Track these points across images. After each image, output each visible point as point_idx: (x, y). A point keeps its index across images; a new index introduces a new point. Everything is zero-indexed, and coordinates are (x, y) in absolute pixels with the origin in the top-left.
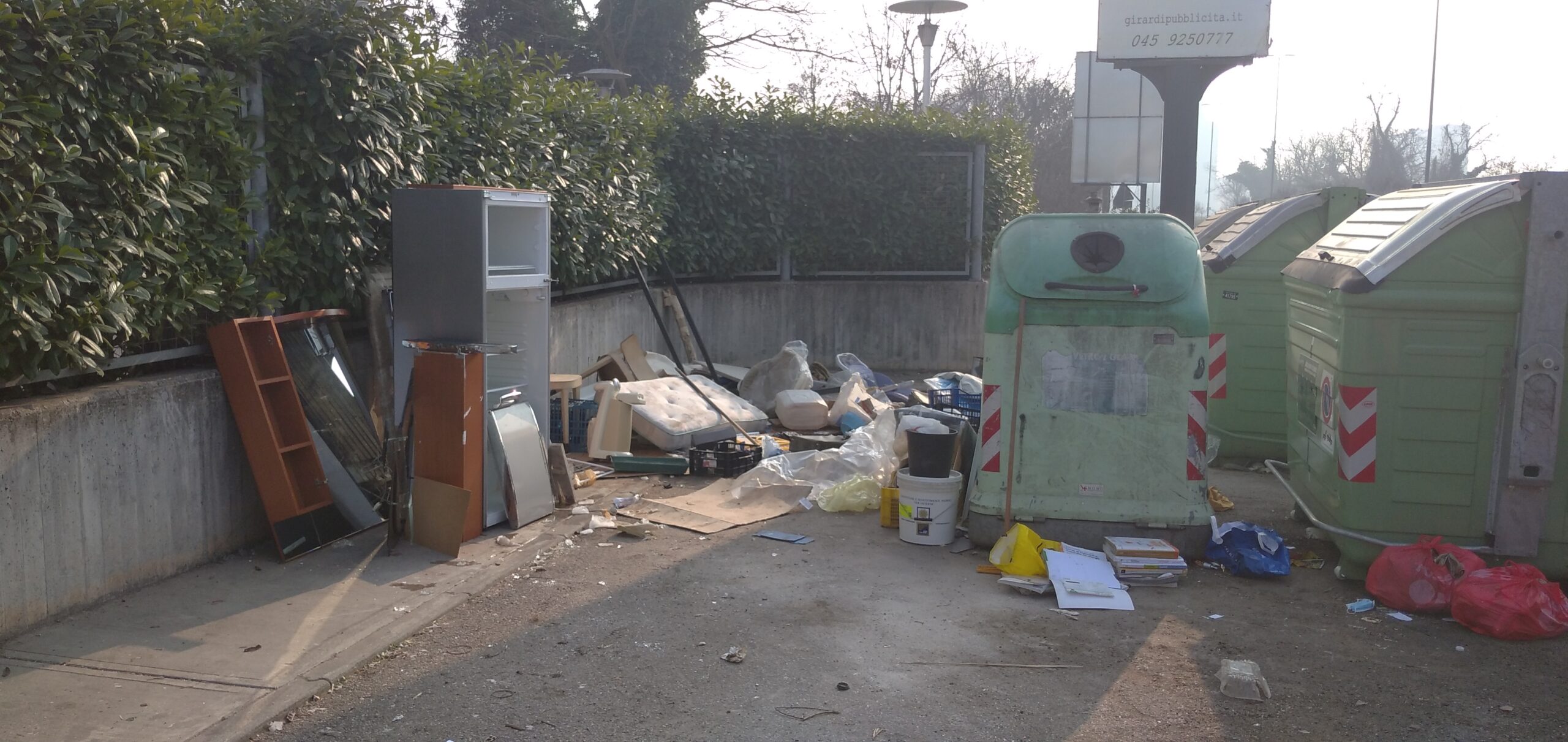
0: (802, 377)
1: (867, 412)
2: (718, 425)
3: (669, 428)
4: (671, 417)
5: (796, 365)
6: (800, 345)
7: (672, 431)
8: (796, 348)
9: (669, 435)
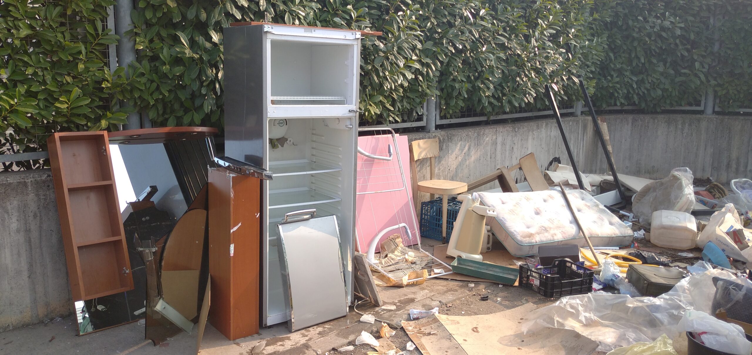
0: (684, 199)
1: (736, 242)
2: (574, 238)
3: (519, 238)
4: (528, 227)
5: (680, 188)
6: (686, 171)
7: (521, 242)
8: (683, 173)
9: (519, 245)
